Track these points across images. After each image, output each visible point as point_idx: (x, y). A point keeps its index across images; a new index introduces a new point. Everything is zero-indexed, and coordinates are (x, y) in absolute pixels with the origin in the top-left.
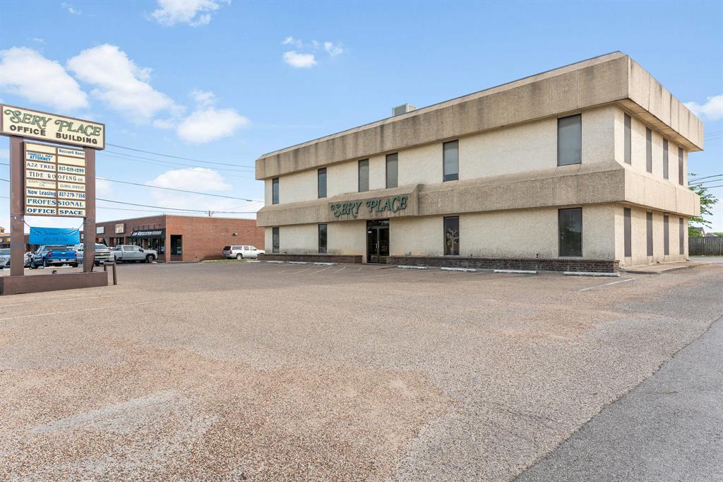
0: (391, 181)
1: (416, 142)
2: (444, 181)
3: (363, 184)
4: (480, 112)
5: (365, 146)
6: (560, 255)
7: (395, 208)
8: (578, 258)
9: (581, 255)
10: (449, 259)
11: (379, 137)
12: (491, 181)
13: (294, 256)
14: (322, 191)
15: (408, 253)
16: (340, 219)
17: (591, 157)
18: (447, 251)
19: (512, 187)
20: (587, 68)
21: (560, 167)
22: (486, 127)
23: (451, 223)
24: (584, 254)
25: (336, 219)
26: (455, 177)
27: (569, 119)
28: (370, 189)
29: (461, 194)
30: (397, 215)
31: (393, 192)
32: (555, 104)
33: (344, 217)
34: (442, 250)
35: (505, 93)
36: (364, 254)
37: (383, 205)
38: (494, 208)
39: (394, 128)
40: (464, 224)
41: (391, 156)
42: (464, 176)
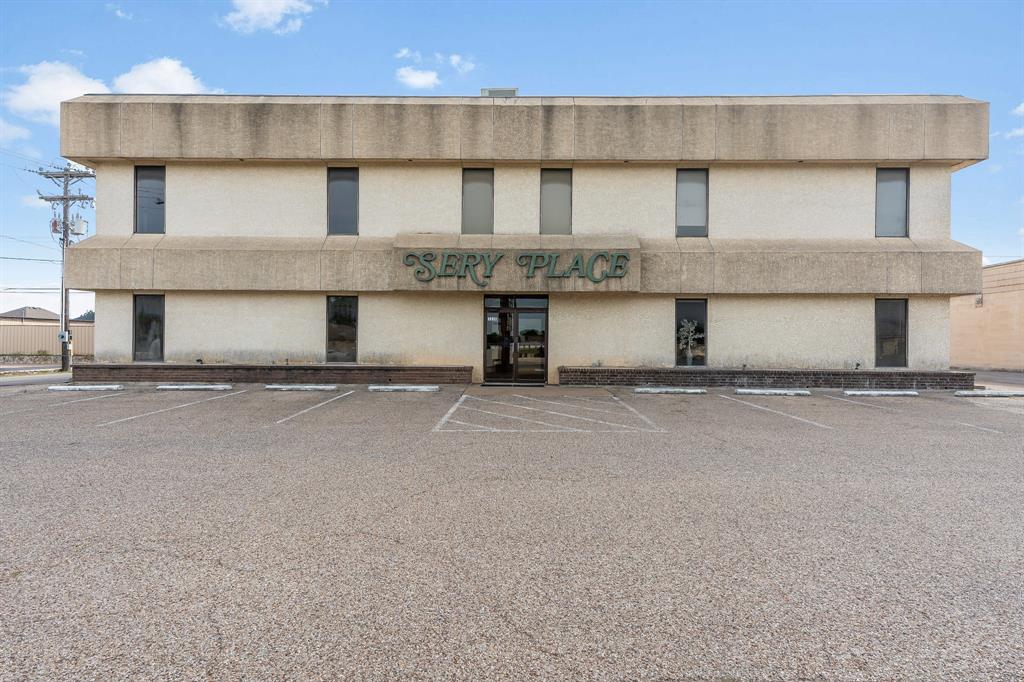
0: (555, 218)
1: (632, 156)
2: (677, 236)
3: (478, 217)
4: (770, 130)
6: (878, 364)
7: (597, 274)
8: (902, 369)
9: (905, 364)
10: (684, 372)
11: (539, 129)
12: (782, 246)
14: (342, 219)
15: (595, 361)
16: (434, 286)
17: (921, 230)
18: (681, 358)
20: (939, 105)
22: (780, 156)
24: (910, 363)
25: (419, 286)
26: (702, 232)
27: (894, 171)
28: (497, 228)
29: (729, 261)
33: (451, 284)
34: (673, 357)
35: (814, 109)
36: (478, 364)
38: (791, 291)
39: (580, 117)
40: (715, 313)
41: (557, 172)
42: (719, 232)
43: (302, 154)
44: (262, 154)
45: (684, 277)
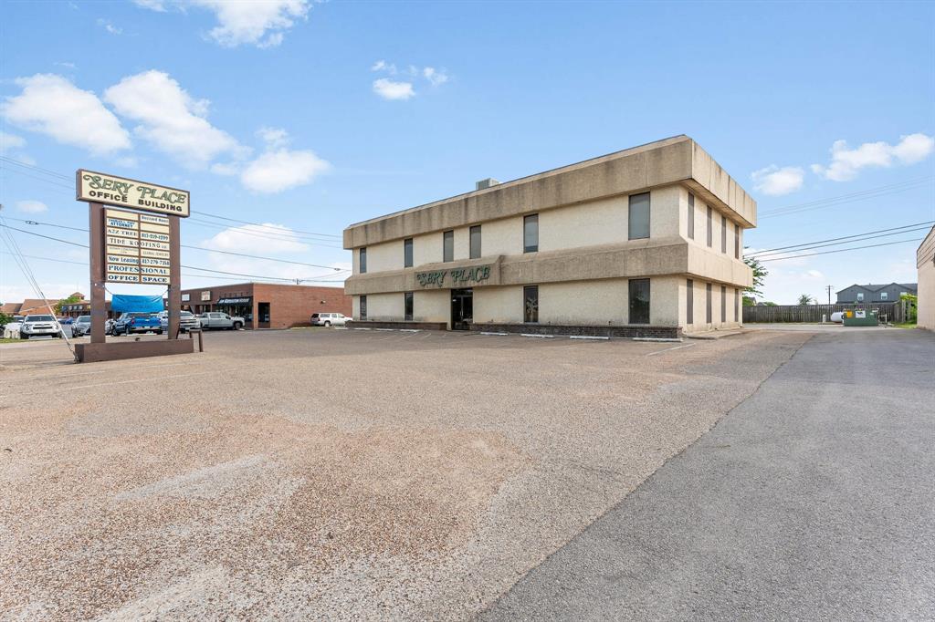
0: (475, 251)
1: (498, 215)
2: (524, 252)
3: (448, 254)
4: (559, 188)
5: (449, 218)
6: (631, 322)
7: (478, 278)
8: (647, 325)
9: (649, 323)
10: (528, 326)
11: (463, 209)
12: (567, 253)
13: (381, 323)
14: (409, 261)
15: (490, 320)
16: (425, 288)
17: (658, 232)
18: (527, 319)
19: (587, 258)
20: (656, 149)
21: (631, 241)
22: (564, 202)
23: (531, 292)
24: (651, 321)
25: (421, 288)
26: (534, 249)
27: (639, 196)
28: (455, 259)
29: (540, 265)
30: (480, 284)
31: (477, 263)
32: (626, 183)
33: (430, 286)
34: (522, 318)
35: (581, 171)
36: (448, 321)
37: (467, 275)
38: (570, 279)
39: (477, 201)
40: (543, 294)
41: (475, 228)
42: (543, 248)
43: (395, 237)
44: (385, 239)
45: (520, 275)
